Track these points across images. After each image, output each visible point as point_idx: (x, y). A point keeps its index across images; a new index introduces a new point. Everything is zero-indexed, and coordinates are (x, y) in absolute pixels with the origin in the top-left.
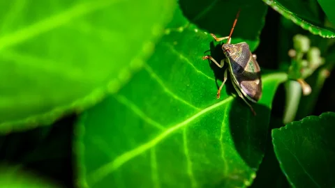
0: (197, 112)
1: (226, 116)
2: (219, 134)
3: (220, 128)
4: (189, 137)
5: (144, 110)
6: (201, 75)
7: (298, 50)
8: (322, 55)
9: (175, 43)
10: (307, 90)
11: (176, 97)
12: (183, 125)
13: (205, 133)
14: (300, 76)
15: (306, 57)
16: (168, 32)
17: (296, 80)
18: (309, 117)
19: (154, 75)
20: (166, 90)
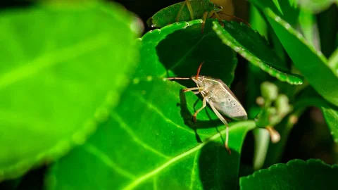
0: (167, 161)
1: (195, 164)
2: (189, 183)
3: (190, 176)
4: (159, 186)
5: (114, 159)
6: (170, 123)
7: (266, 98)
8: (290, 103)
9: (144, 92)
10: (276, 137)
11: (146, 146)
12: (154, 174)
13: (175, 182)
14: (268, 124)
15: (274, 104)
16: (136, 81)
17: (264, 128)
18: (277, 165)
19: (123, 125)
20: (136, 139)
